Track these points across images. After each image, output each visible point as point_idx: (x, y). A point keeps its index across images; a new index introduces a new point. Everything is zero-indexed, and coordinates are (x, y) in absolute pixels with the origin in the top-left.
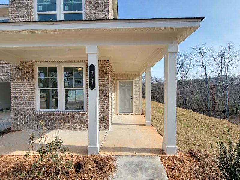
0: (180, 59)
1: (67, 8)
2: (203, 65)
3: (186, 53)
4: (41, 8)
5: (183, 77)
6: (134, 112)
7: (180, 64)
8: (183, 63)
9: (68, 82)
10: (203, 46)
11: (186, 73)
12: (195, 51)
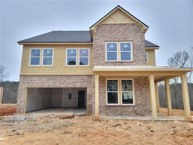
1: (122, 49)
4: (108, 50)
9: (125, 89)
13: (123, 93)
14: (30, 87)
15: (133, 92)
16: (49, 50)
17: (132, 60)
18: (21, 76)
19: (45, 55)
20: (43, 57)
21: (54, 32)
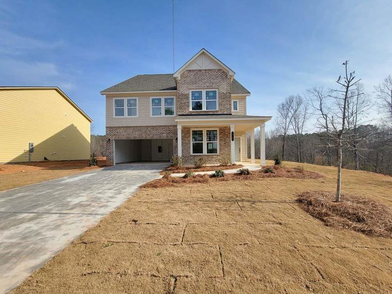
0: (292, 105)
1: (208, 98)
2: (323, 114)
3: (300, 97)
4: (193, 98)
5: (297, 130)
6: (241, 160)
7: (293, 112)
8: (296, 111)
9: (209, 139)
10: (321, 89)
11: (300, 124)
12: (312, 95)
13: (208, 143)
14: (117, 139)
15: (218, 142)
16: (133, 100)
17: (217, 110)
18: (107, 128)
19: (129, 105)
20: (127, 107)
21: (138, 77)
